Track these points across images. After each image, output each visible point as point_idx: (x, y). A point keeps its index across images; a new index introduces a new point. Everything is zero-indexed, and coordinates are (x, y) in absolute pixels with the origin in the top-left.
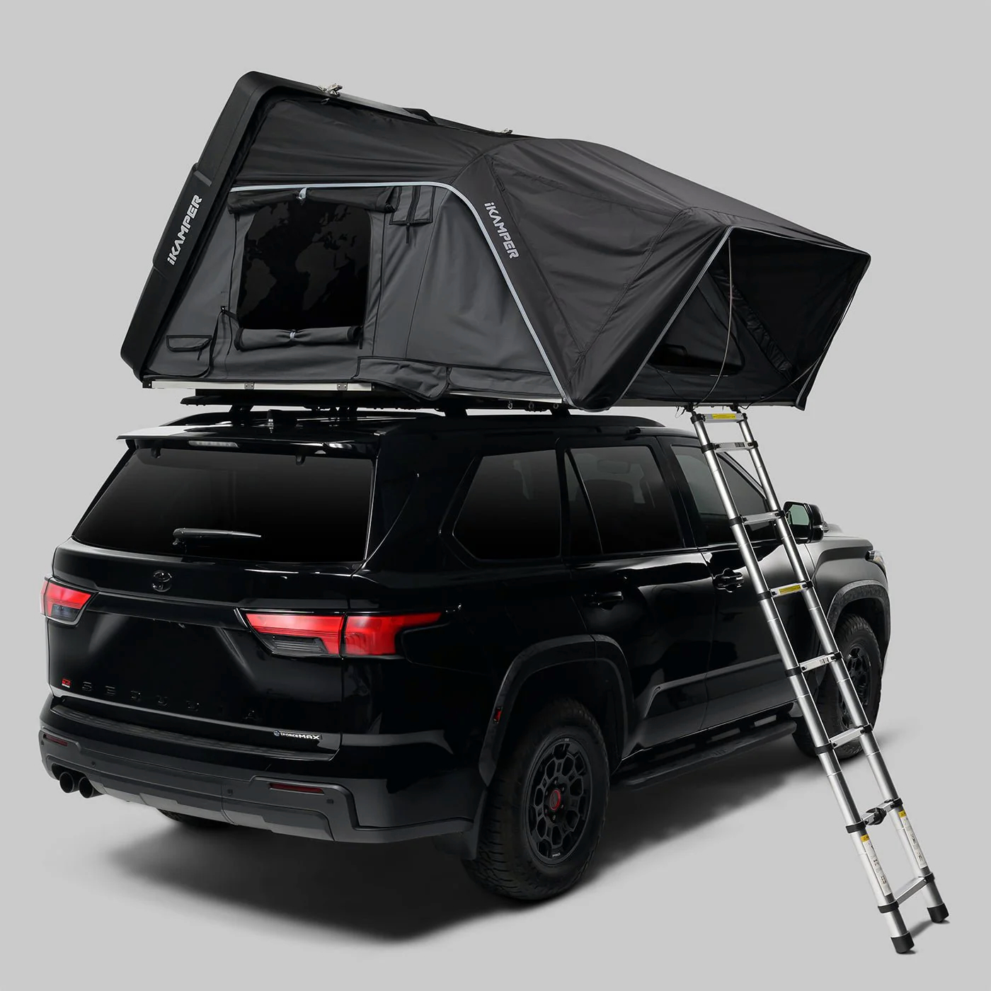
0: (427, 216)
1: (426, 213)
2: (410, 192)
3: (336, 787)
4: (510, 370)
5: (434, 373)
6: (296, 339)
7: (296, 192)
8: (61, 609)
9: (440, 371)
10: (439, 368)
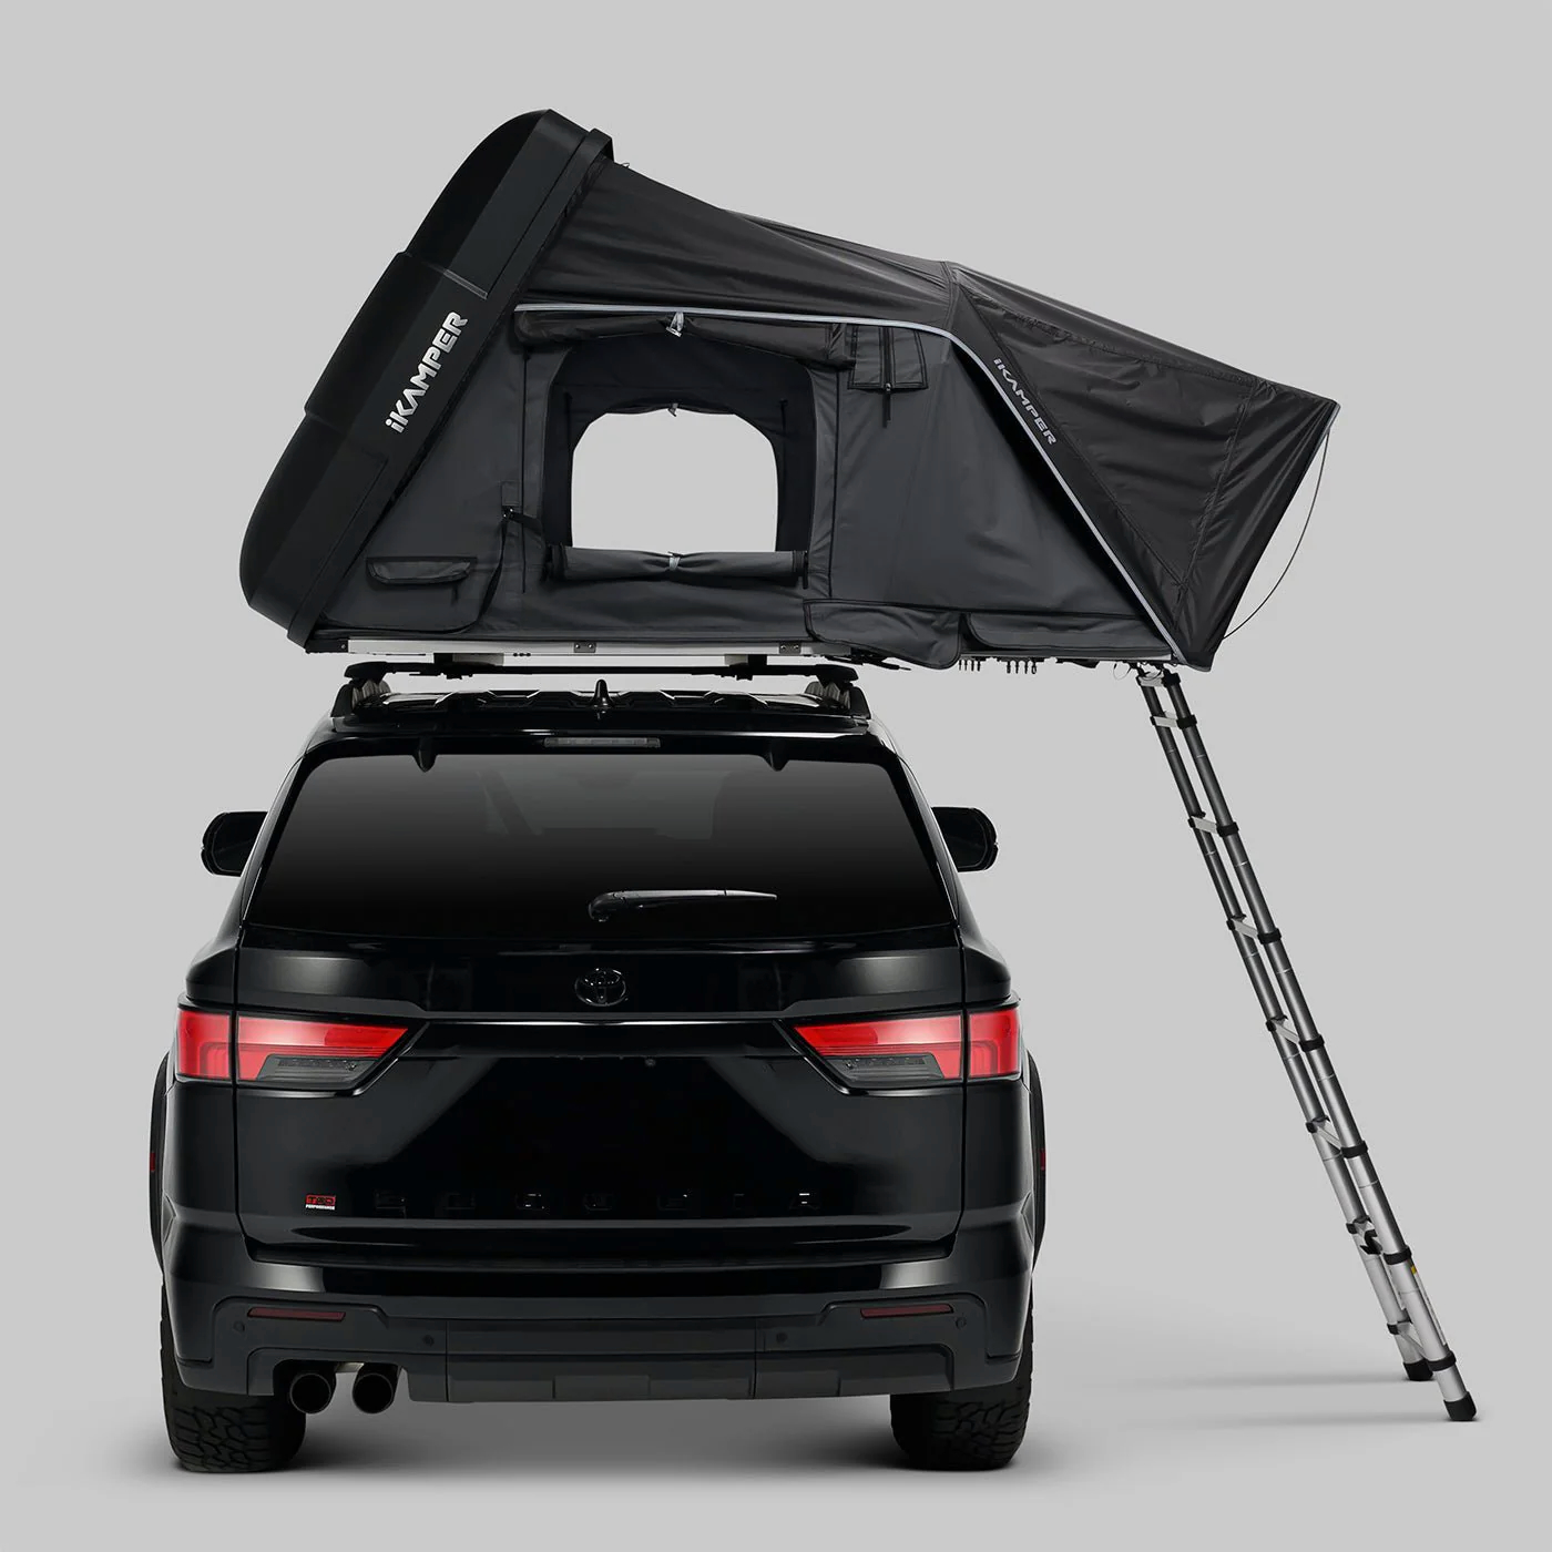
0: (918, 378)
1: (915, 373)
2: (875, 337)
4: (1077, 615)
5: (935, 624)
6: (680, 568)
7: (663, 319)
9: (948, 621)
10: (945, 616)
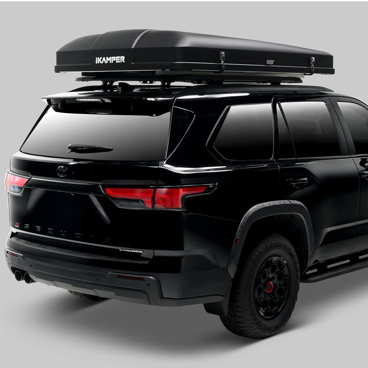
3: (151, 278)
8: (14, 187)
